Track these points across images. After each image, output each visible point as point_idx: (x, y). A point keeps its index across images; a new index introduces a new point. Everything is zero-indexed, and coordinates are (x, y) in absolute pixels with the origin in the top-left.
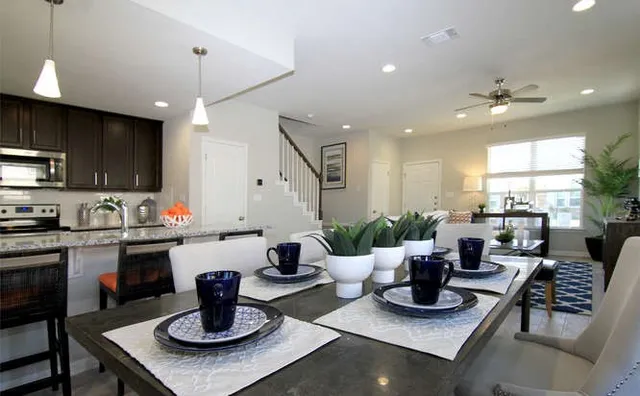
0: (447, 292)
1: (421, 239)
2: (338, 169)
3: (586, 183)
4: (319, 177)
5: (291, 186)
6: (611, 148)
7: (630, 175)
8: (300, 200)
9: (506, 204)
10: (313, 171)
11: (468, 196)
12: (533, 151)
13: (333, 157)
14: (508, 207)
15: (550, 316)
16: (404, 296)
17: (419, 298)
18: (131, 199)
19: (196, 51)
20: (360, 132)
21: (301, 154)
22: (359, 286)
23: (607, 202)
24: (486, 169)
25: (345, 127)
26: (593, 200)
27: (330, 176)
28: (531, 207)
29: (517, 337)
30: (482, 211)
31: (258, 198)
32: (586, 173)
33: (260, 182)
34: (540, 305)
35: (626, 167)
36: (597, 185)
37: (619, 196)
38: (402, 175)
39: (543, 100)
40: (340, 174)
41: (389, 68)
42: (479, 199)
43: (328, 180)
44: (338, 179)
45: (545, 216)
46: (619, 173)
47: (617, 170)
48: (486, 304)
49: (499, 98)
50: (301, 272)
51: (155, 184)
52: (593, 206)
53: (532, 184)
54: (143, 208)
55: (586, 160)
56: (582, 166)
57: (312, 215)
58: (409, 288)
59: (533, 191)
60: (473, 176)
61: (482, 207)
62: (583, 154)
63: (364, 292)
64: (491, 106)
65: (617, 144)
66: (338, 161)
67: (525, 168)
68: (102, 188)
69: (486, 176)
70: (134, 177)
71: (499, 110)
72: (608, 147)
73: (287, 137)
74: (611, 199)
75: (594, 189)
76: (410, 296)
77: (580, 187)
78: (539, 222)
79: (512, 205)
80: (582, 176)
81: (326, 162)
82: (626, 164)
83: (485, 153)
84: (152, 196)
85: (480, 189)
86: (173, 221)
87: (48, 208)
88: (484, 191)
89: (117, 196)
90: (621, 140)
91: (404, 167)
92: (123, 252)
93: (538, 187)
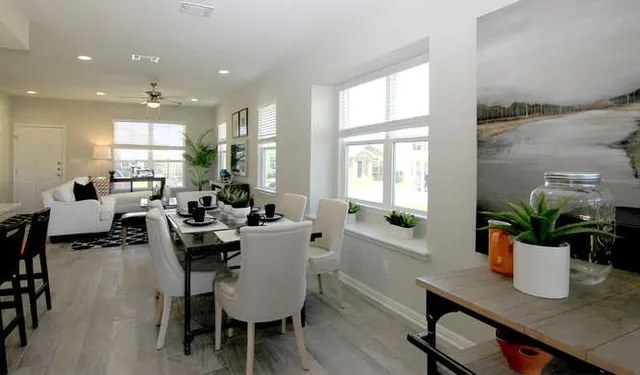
3: (186, 156)
6: (203, 135)
11: (99, 162)
12: (151, 130)
14: (135, 174)
24: (113, 140)
30: (112, 177)
32: (186, 150)
45: (163, 181)
47: (204, 149)
49: (154, 97)
52: (192, 172)
56: (184, 145)
59: (150, 160)
60: (102, 146)
65: (206, 134)
67: (145, 143)
69: (114, 146)
71: (154, 105)
75: (193, 161)
77: (183, 158)
78: (158, 184)
82: (210, 146)
83: (112, 126)
85: (109, 157)
91: (15, 128)
93: (155, 158)
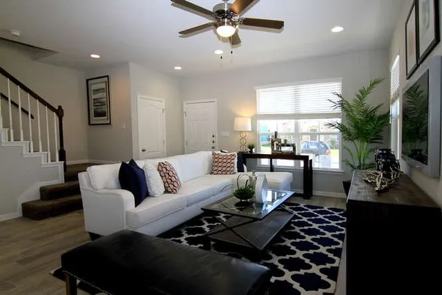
2: (103, 104)
3: (342, 128)
6: (364, 93)
7: (382, 121)
12: (296, 94)
13: (98, 91)
25: (93, 56)
26: (350, 145)
27: (96, 111)
28: (294, 148)
30: (251, 152)
32: (342, 117)
35: (378, 113)
36: (352, 130)
37: (372, 141)
40: (105, 109)
43: (95, 115)
44: (104, 114)
45: (306, 159)
46: (372, 118)
47: (370, 116)
52: (349, 150)
53: (297, 126)
55: (343, 104)
56: (339, 110)
59: (297, 134)
60: (243, 116)
61: (251, 147)
62: (339, 99)
65: (369, 89)
66: (103, 96)
72: (361, 92)
74: (366, 143)
77: (338, 130)
79: (278, 147)
80: (339, 120)
81: (93, 97)
82: (378, 109)
85: (250, 130)
90: (373, 85)
91: (185, 106)
93: (302, 129)
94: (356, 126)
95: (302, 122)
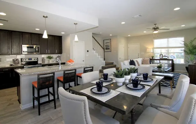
0: (140, 85)
1: (134, 73)
2: (108, 46)
3: (185, 51)
4: (104, 49)
5: (96, 52)
6: (192, 41)
8: (99, 55)
9: (160, 56)
10: (102, 47)
11: (148, 54)
12: (168, 41)
13: (107, 43)
14: (161, 57)
15: (172, 89)
16: (131, 86)
17: (134, 86)
18: (55, 56)
19: (75, 24)
20: (115, 36)
21: (98, 43)
22: (122, 83)
23: (191, 57)
24: (153, 46)
25: (110, 35)
26: (188, 56)
27: (106, 48)
28: (168, 57)
29: (158, 94)
30: (153, 58)
31: (87, 55)
33: (88, 51)
34: (169, 86)
36: (188, 52)
38: (128, 48)
39: (169, 29)
40: (110, 47)
41: (123, 23)
42: (152, 55)
43: (106, 49)
44: (109, 49)
45: (172, 60)
47: (194, 47)
48: (147, 88)
49: (155, 29)
50: (108, 80)
51: (60, 52)
52: (187, 58)
53: (168, 51)
54: (58, 58)
55: (185, 44)
56: (184, 46)
57: (102, 59)
58: (132, 84)
59: (168, 53)
60: (150, 48)
62: (184, 43)
63: (123, 85)
64: (153, 31)
65: (194, 40)
66: (109, 44)
67: (165, 46)
68: (48, 54)
69: (154, 48)
70: (55, 51)
71: (156, 32)
72: (191, 41)
73: (94, 39)
74: (193, 56)
75: (187, 53)
76: (132, 86)
77: (183, 52)
78: (171, 62)
79: (162, 57)
80: (184, 49)
81: (105, 44)
83: (153, 42)
84: (59, 55)
85: (152, 52)
86: (70, 64)
87: (35, 59)
88: (153, 52)
89: (52, 55)
91: (128, 45)
92: (64, 73)
93: (170, 52)
94: (190, 50)
95: (170, 49)
